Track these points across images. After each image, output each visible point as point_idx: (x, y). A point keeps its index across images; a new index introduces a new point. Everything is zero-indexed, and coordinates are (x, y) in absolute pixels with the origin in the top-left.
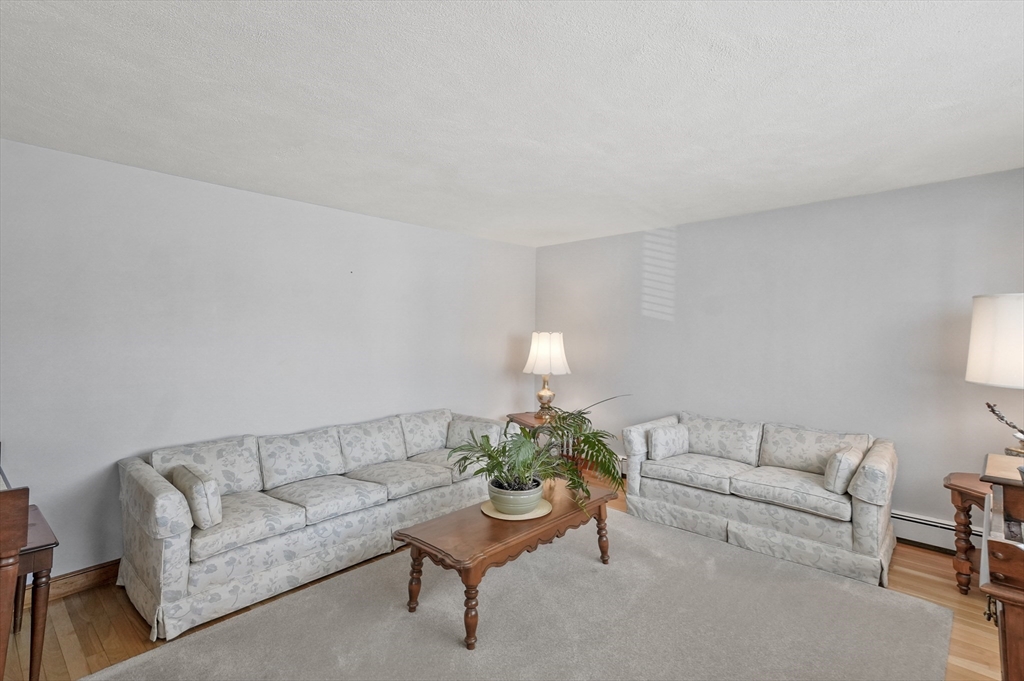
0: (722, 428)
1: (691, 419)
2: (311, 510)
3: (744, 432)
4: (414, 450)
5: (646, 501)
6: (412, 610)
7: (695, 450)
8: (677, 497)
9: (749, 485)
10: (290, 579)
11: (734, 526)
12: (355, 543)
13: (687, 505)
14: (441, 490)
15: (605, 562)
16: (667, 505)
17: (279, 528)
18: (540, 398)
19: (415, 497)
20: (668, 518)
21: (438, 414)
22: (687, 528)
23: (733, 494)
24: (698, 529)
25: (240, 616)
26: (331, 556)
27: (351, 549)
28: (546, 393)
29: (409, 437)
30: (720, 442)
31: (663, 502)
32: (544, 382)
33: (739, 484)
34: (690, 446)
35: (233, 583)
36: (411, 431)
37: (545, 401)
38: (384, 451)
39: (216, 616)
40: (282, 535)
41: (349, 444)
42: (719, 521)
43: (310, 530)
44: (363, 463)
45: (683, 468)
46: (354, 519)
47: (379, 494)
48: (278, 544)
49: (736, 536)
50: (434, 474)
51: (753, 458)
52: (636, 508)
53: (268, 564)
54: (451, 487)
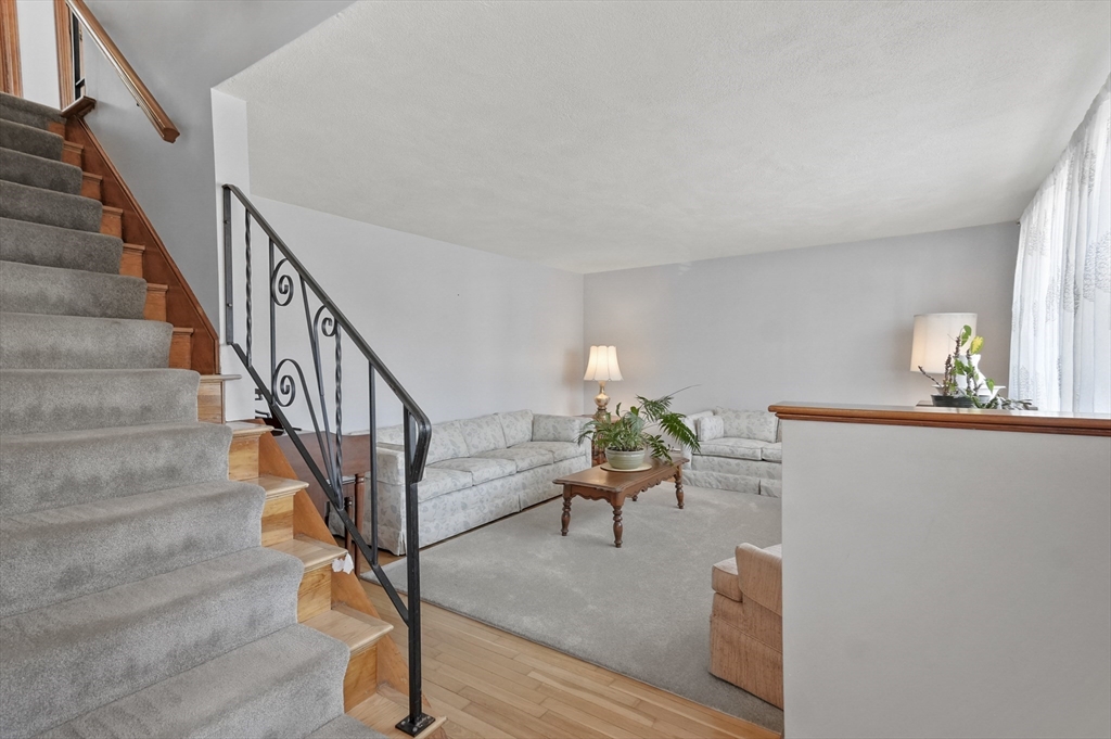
0: (748, 417)
1: (724, 412)
2: (476, 474)
3: (765, 418)
4: (511, 442)
5: (697, 472)
6: (564, 534)
7: (729, 434)
8: (721, 466)
9: (775, 452)
10: (466, 523)
11: (765, 482)
12: (499, 502)
13: (729, 472)
14: (547, 467)
15: (681, 507)
16: (714, 473)
17: (460, 486)
18: (599, 401)
19: (532, 471)
20: (714, 483)
21: (524, 413)
22: (730, 488)
23: (763, 460)
24: (737, 489)
25: (440, 545)
26: (486, 511)
27: (497, 507)
28: (602, 397)
29: (507, 431)
30: (748, 427)
31: (711, 472)
32: (601, 388)
33: (768, 452)
34: (725, 432)
35: (436, 522)
36: (508, 426)
37: (602, 404)
38: (493, 441)
39: (428, 544)
40: (459, 490)
41: (469, 434)
42: (754, 480)
43: (474, 489)
44: (480, 450)
45: (725, 446)
46: (498, 483)
47: (510, 467)
48: (457, 497)
49: (766, 489)
50: (543, 455)
51: (772, 437)
52: (689, 479)
53: (453, 511)
54: (553, 466)
